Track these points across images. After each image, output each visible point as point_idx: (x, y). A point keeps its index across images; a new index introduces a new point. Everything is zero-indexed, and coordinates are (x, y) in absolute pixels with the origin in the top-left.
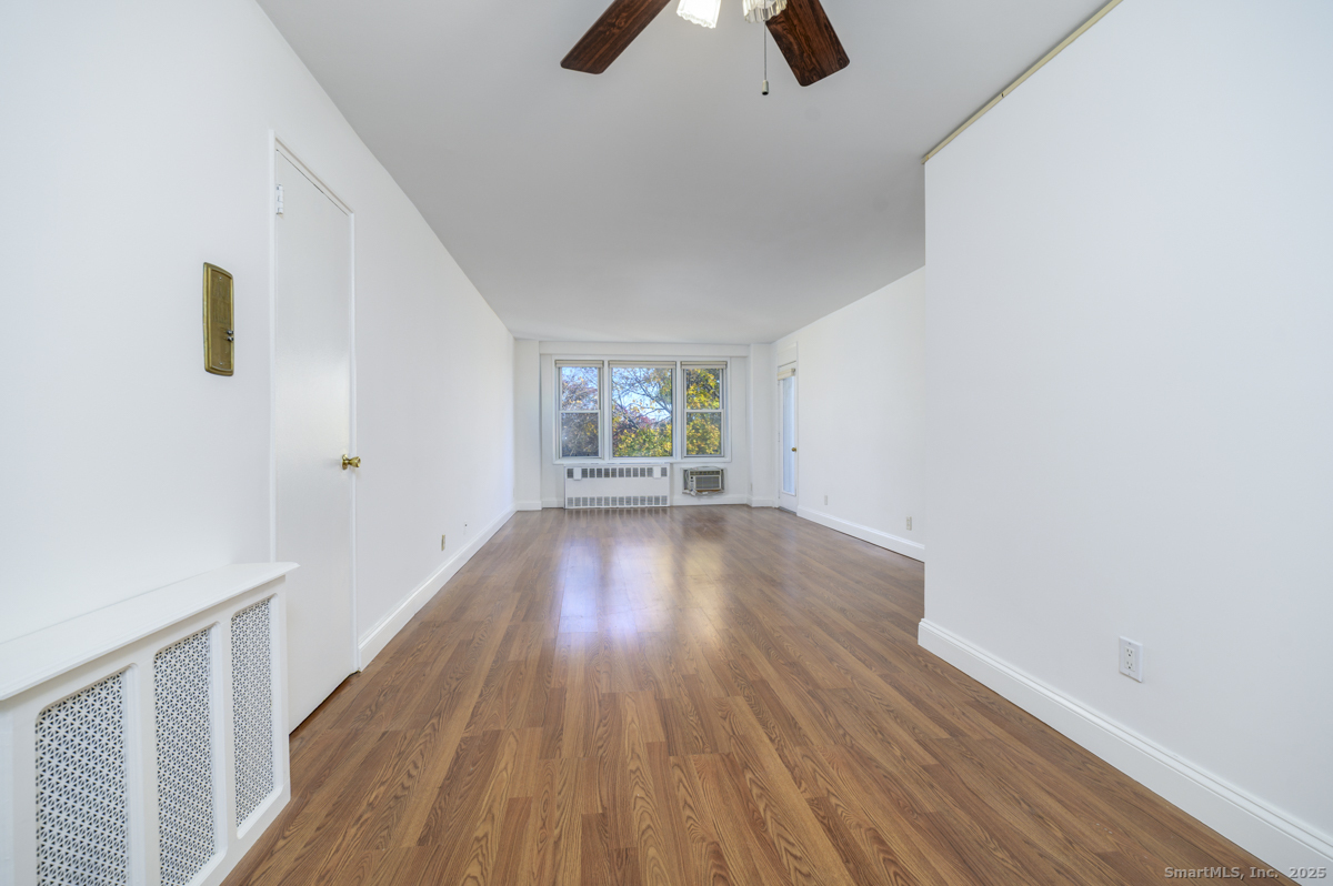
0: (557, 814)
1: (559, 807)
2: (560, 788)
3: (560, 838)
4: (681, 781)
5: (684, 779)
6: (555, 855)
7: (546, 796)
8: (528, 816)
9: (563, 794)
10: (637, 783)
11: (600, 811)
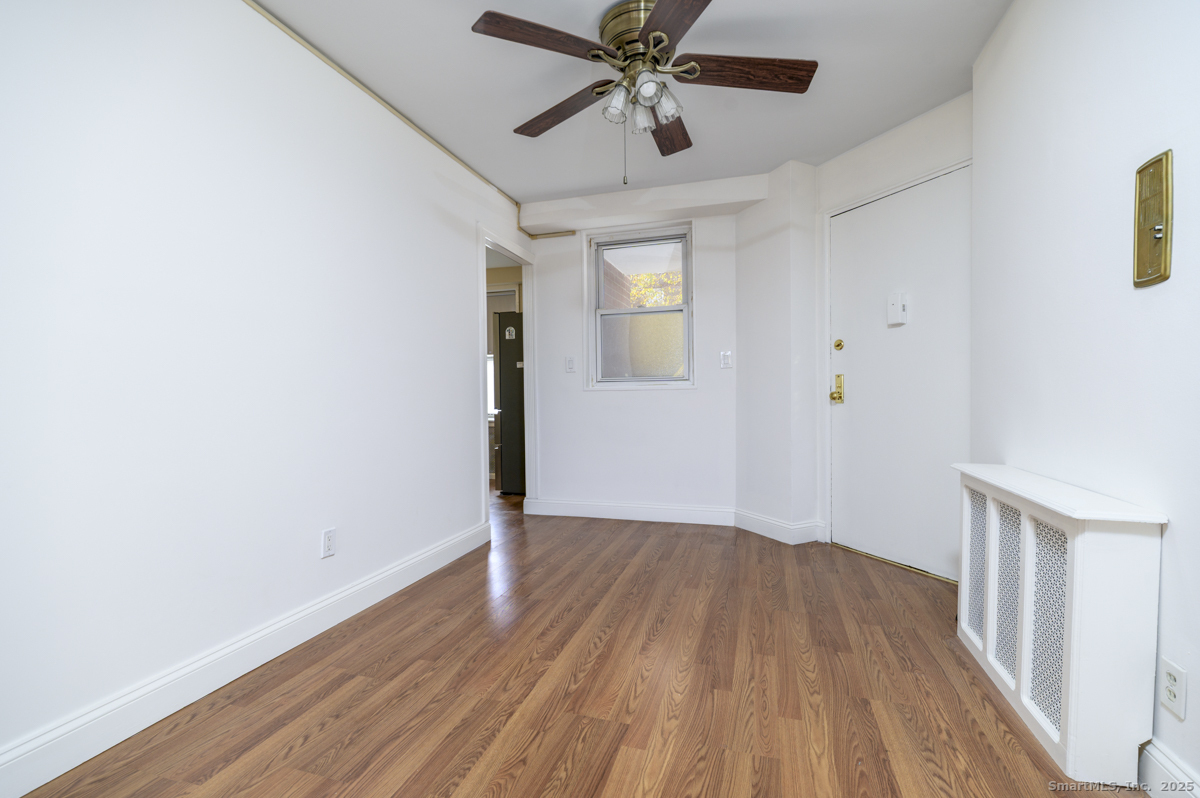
0: (753, 696)
1: (752, 702)
2: (752, 719)
3: (750, 680)
4: (635, 698)
5: (632, 698)
6: (753, 671)
7: (765, 715)
8: (779, 701)
9: (749, 713)
10: (676, 706)
11: (715, 691)
